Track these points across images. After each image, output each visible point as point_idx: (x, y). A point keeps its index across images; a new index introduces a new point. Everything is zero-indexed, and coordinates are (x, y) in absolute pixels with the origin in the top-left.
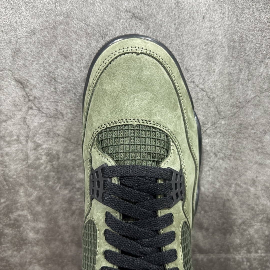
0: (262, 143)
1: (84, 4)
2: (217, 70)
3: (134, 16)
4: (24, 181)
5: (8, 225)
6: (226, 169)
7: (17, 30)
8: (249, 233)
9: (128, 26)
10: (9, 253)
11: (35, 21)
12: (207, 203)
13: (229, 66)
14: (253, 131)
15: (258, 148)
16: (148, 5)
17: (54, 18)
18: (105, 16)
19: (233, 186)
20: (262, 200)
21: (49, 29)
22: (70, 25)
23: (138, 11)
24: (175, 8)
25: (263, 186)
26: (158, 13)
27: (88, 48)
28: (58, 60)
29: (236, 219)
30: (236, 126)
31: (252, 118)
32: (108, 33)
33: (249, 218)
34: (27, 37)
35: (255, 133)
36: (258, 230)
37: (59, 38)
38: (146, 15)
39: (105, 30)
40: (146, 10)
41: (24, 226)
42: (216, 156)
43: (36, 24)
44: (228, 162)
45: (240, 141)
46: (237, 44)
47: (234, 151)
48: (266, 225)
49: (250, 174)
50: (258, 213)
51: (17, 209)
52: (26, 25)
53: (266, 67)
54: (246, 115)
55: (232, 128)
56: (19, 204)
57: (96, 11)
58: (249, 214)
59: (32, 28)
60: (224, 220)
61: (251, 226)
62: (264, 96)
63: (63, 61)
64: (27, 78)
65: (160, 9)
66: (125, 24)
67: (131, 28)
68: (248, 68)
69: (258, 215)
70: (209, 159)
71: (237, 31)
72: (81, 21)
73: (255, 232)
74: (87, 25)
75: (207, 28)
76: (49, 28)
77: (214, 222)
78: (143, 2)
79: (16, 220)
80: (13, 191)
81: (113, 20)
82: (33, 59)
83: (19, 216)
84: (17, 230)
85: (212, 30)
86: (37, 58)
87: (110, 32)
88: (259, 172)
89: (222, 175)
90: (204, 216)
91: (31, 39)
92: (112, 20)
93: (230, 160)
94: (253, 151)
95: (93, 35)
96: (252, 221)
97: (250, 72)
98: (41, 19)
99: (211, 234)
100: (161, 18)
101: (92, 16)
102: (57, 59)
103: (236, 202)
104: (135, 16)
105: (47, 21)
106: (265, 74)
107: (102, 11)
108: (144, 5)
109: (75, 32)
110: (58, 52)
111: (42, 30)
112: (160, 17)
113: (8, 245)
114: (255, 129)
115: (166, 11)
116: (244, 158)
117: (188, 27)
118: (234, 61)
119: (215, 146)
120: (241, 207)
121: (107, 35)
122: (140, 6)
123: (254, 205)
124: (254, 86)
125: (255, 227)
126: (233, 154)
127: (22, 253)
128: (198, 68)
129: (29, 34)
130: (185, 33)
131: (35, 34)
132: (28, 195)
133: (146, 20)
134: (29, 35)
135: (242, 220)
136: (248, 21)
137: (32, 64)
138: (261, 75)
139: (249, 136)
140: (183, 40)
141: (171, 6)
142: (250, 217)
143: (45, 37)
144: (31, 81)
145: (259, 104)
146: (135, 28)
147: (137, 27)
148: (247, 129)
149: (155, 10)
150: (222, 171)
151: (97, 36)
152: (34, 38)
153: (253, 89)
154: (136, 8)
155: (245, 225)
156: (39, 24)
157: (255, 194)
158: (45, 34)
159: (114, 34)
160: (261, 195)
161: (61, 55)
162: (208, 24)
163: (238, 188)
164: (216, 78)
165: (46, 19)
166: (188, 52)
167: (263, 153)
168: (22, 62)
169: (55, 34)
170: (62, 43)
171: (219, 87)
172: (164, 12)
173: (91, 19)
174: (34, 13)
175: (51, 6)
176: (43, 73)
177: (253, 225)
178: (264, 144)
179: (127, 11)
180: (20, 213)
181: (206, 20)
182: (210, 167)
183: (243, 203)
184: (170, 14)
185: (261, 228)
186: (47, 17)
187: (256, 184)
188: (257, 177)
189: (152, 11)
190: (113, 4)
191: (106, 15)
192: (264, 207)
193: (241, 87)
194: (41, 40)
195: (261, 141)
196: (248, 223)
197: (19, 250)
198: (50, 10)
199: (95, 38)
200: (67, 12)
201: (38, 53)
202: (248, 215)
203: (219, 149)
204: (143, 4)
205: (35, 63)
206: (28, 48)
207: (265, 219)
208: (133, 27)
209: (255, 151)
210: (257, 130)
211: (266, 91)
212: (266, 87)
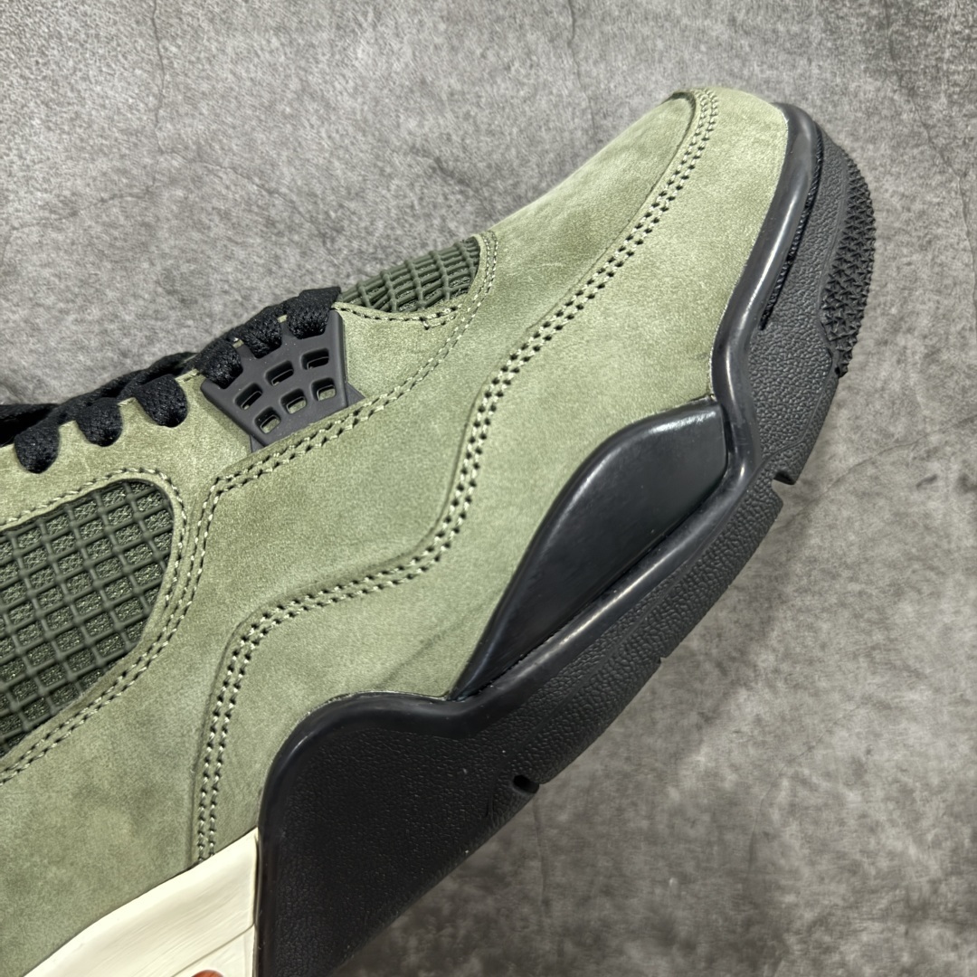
0: (887, 629)
1: (263, 117)
3: (440, 169)
6: (758, 721)
7: (12, 197)
8: (843, 959)
9: (416, 203)
11: (78, 170)
12: (692, 847)
14: (855, 587)
15: (873, 648)
16: (490, 133)
17: (148, 161)
18: (337, 163)
19: (785, 783)
20: (888, 838)
21: (129, 199)
22: (206, 189)
23: (454, 151)
25: (890, 784)
26: (524, 162)
27: (270, 272)
28: (156, 312)
29: (796, 905)
31: (852, 537)
32: (346, 223)
33: (841, 903)
34: (44, 225)
35: (861, 593)
36: (875, 947)
37: (163, 233)
38: (481, 165)
39: (333, 214)
40: (484, 150)
42: (724, 672)
43: (80, 179)
44: (767, 695)
45: (810, 620)
47: (787, 656)
48: (902, 929)
49: (845, 743)
50: (872, 883)
52: (46, 180)
53: (899, 362)
54: (831, 527)
57: (304, 143)
58: (843, 889)
59: (67, 193)
60: (752, 912)
61: (847, 932)
62: (893, 464)
63: (174, 315)
64: (39, 372)
65: (532, 149)
66: (405, 197)
67: (426, 211)
69: (873, 892)
70: (697, 685)
72: (249, 178)
73: (863, 956)
74: (270, 192)
76: (131, 195)
77: (714, 917)
78: (471, 121)
81: (365, 180)
82: (62, 305)
86: (79, 301)
87: (351, 221)
88: (877, 736)
89: (744, 745)
90: (679, 897)
91: (60, 230)
92: (360, 178)
93: (772, 687)
94: (855, 656)
95: (291, 229)
96: (853, 914)
98: (103, 164)
99: (703, 964)
100: (535, 181)
101: (290, 162)
102: (153, 306)
103: (796, 844)
104: (442, 169)
105: (124, 172)
106: (896, 387)
107: (326, 143)
108: (477, 130)
109: (225, 216)
110: (157, 282)
111: (103, 201)
112: (532, 177)
114: (863, 577)
115: (552, 155)
116: (823, 684)
119: (719, 636)
120: (812, 863)
121: (339, 231)
122: (461, 133)
123: (858, 857)
124: (858, 427)
125: (865, 937)
126: (785, 667)
129: (55, 212)
131: (74, 214)
133: (481, 183)
134: (53, 216)
135: (817, 910)
137: (59, 321)
138: (883, 389)
139: (843, 605)
141: (572, 140)
142: (844, 899)
143: (113, 225)
144: (54, 383)
145: (877, 489)
146: (443, 211)
147: (450, 207)
148: (835, 577)
149: (513, 151)
150: (745, 729)
151: (305, 233)
152: (71, 228)
153: (855, 437)
154: (449, 139)
155: (829, 931)
156: (95, 179)
157: (864, 816)
158: (113, 218)
159: (366, 228)
160: (883, 818)
161: (169, 293)
163: (803, 792)
165: (118, 164)
167: (890, 666)
168: (23, 313)
169: (150, 219)
170: (176, 252)
172: (547, 160)
173: (285, 170)
174: (78, 142)
175: (140, 119)
176: (99, 355)
177: (855, 931)
178: (893, 635)
179: (414, 150)
182: (701, 714)
183: (819, 848)
185: (887, 940)
186: (123, 157)
187: (867, 777)
188: (868, 752)
189: (502, 154)
190: (365, 121)
191: (339, 158)
192: (896, 862)
194: (98, 238)
195: (883, 623)
196: (837, 924)
198: (137, 133)
199: (296, 238)
200: (197, 143)
201: (84, 283)
202: (837, 893)
203: (735, 649)
204: (471, 129)
205: (71, 318)
206: (47, 265)
207: (900, 908)
208: (435, 207)
209: (861, 659)
210: (869, 582)
211: (900, 444)
212: (899, 429)
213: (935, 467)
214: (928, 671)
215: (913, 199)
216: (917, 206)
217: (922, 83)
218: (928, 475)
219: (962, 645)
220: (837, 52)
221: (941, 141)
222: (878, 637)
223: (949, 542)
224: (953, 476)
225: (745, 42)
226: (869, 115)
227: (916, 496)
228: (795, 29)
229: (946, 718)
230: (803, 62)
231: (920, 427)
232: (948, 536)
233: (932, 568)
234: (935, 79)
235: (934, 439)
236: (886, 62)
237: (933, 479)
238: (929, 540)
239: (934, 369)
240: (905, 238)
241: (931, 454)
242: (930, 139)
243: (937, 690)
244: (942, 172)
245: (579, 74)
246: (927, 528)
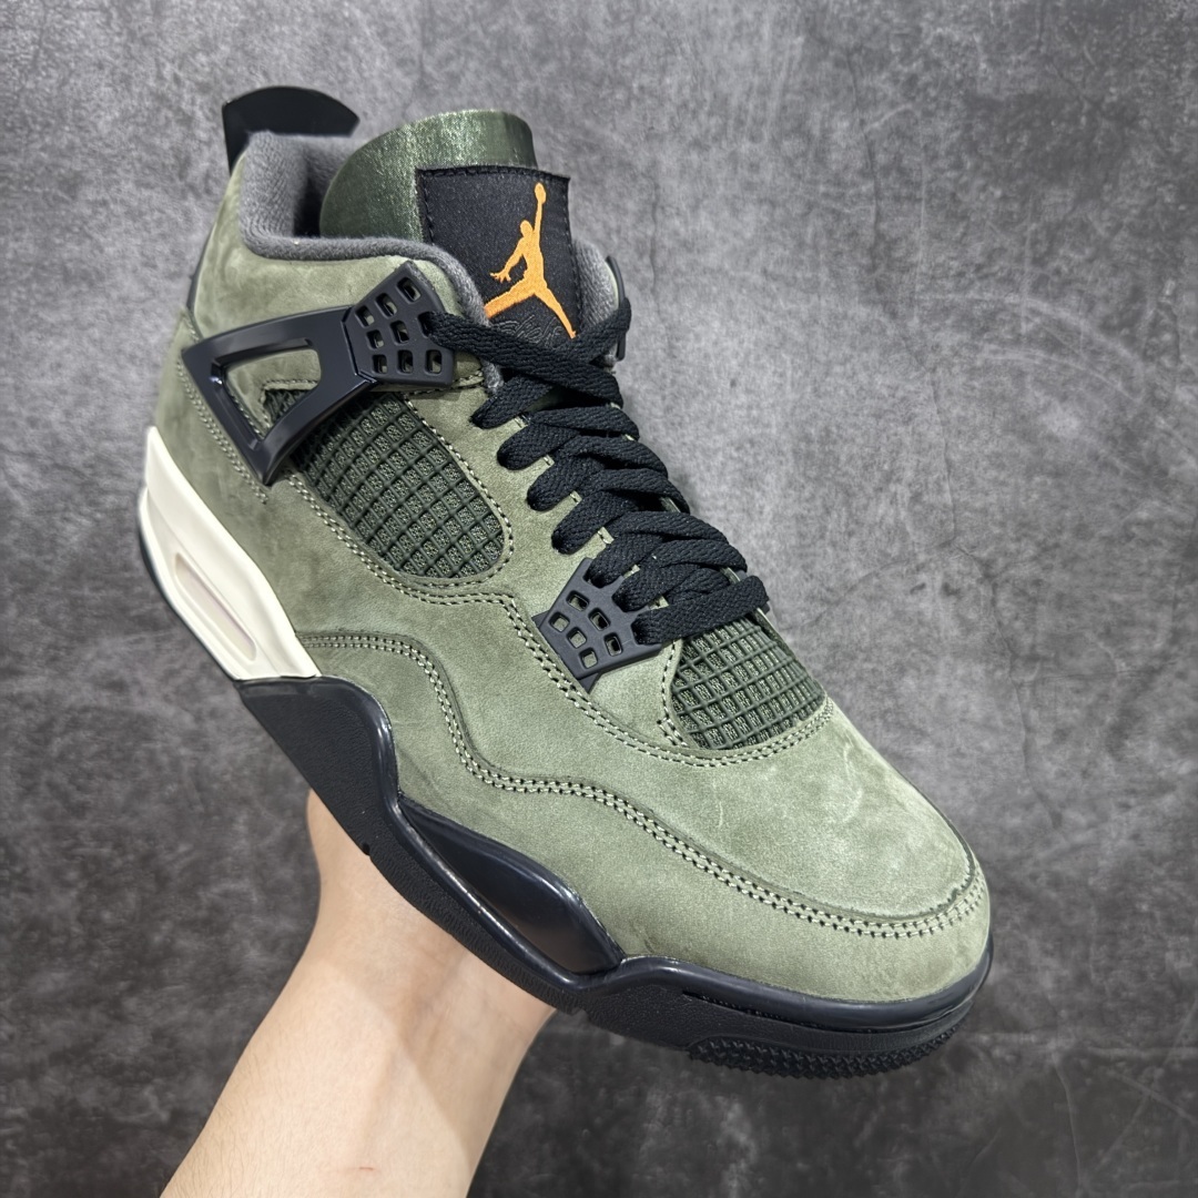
0: (896, 697)
2: (767, 509)
4: (251, 790)
5: (190, 925)
10: (182, 1013)
13: (799, 500)
14: (869, 666)
15: (886, 712)
24: (664, 361)
30: (824, 652)
31: (864, 629)
35: (873, 671)
41: (236, 925)
45: (837, 689)
46: (815, 447)
51: (222, 874)
53: (891, 503)
54: (848, 622)
55: (813, 654)
56: (230, 859)
62: (891, 575)
68: (847, 504)
71: (815, 416)
75: (740, 407)
79: (215, 908)
80: (216, 818)
83: (226, 895)
84: (213, 938)
85: (755, 413)
97: (851, 515)
106: (890, 521)
113: (181, 987)
114: (874, 659)
117: (695, 406)
118: (809, 489)
124: (865, 550)
127: (221, 1013)
128: (721, 503)
130: (687, 419)
132: (259, 831)
136: (842, 392)
138: (881, 522)
139: (860, 678)
140: (683, 436)
145: (880, 593)
148: (853, 658)
162: (743, 399)
164: (766, 527)
166: (694, 463)
167: (899, 725)
171: (775, 550)
178: (901, 701)
180: (231, 886)
181: (739, 389)
184: (653, 375)
193: (830, 550)
195: (891, 692)
197: (209, 1006)
209: (877, 720)
210: (879, 662)
211: (896, 561)
212: (894, 551)
213: (923, 577)
214: (930, 730)
215: (897, 388)
216: (900, 394)
217: (901, 309)
218: (919, 583)
219: (955, 710)
220: (840, 290)
221: (916, 348)
222: (889, 703)
223: (939, 632)
224: (938, 584)
225: (773, 286)
226: (863, 332)
227: (910, 599)
228: (809, 275)
229: (947, 767)
230: (814, 298)
231: (910, 548)
232: (937, 628)
233: (927, 652)
234: (910, 306)
235: (922, 558)
236: (874, 295)
237: (923, 586)
238: (923, 631)
239: (918, 508)
240: (892, 416)
241: (919, 568)
242: (907, 347)
243: (939, 745)
244: (917, 369)
245: (659, 312)
246: (921, 623)
